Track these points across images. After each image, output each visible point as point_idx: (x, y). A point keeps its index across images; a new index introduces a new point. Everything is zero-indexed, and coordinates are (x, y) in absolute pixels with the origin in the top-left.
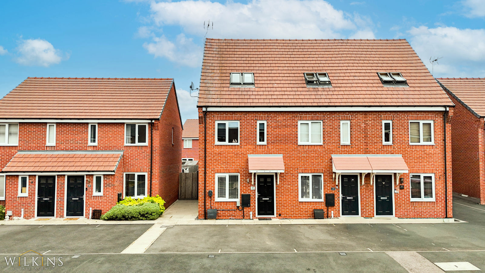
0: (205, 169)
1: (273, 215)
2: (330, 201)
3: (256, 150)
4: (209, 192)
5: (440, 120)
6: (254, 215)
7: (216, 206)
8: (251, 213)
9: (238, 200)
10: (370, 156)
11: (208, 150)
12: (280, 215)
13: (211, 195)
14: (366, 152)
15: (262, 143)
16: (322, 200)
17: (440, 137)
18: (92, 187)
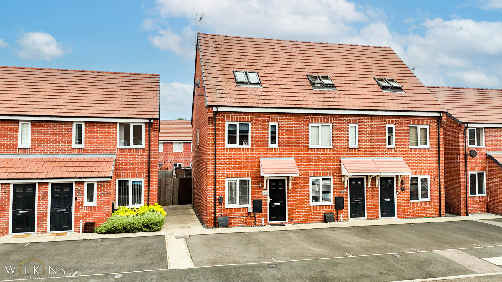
0: (215, 173)
1: (285, 220)
2: (339, 204)
3: (268, 153)
4: (220, 198)
5: (434, 125)
6: (266, 221)
7: (227, 212)
8: (263, 219)
9: (249, 206)
10: (375, 159)
11: (218, 153)
12: (292, 220)
13: (221, 201)
14: (372, 156)
15: (273, 146)
16: (332, 203)
17: (435, 141)
18: (82, 196)
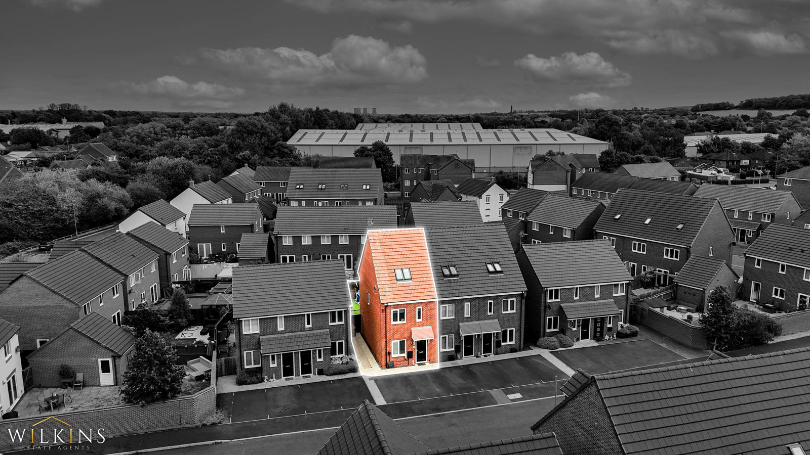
0: (386, 339)
1: (425, 360)
2: (458, 349)
3: (417, 325)
4: (389, 352)
6: (415, 362)
7: (392, 360)
8: (413, 362)
9: (405, 355)
10: (480, 322)
11: (387, 328)
12: (429, 360)
14: (479, 320)
15: (419, 320)
16: (453, 349)
18: (316, 356)
